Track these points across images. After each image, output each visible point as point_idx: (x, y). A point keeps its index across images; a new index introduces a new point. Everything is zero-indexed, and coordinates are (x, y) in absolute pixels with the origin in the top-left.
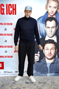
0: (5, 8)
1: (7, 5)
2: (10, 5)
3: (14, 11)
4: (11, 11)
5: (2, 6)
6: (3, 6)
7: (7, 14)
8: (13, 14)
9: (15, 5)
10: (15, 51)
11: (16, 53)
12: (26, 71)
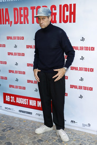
0: (57, 11)
1: (60, 6)
2: (66, 5)
3: (72, 15)
4: (67, 16)
5: (53, 9)
6: (55, 9)
7: (60, 22)
8: (70, 22)
9: (75, 5)
10: (72, 86)
11: (74, 89)
12: (89, 125)
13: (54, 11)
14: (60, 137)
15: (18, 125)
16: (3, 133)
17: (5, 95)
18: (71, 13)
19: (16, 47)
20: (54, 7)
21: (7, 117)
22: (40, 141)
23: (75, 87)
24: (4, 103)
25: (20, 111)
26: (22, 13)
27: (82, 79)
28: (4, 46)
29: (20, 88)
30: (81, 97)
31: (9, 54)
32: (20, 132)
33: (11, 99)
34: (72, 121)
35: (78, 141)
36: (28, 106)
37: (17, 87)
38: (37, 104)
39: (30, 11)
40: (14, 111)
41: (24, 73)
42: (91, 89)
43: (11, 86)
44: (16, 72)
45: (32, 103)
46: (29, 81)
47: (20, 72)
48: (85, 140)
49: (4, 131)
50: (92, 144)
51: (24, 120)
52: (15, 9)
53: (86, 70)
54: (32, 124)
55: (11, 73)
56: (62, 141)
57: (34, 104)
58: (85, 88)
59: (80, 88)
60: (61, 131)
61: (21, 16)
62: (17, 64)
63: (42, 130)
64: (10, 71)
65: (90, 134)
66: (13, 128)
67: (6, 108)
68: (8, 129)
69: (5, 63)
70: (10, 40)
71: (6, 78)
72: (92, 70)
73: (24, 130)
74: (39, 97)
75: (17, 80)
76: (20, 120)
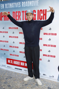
0: (37, 13)
1: (38, 10)
2: (41, 10)
3: (45, 16)
4: (42, 16)
6: (35, 12)
7: (38, 19)
9: (46, 10)
10: (44, 55)
11: (45, 56)
12: (53, 76)
13: (35, 14)
14: (37, 82)
15: (14, 76)
16: (6, 80)
17: (7, 59)
18: (44, 15)
19: (13, 33)
20: (35, 11)
21: (9, 72)
22: (26, 85)
23: (46, 55)
24: (7, 64)
25: (16, 68)
26: (17, 14)
27: (49, 51)
28: (7, 32)
29: (16, 55)
30: (49, 61)
31: (10, 37)
32: (15, 80)
33: (10, 62)
34: (44, 74)
35: (47, 85)
36: (20, 66)
37: (14, 55)
38: (25, 65)
39: (22, 14)
40: (12, 68)
41: (18, 47)
42: (54, 57)
43: (11, 55)
44: (14, 47)
45: (22, 64)
46: (20, 52)
47: (16, 47)
48: (51, 85)
49: (6, 79)
50: (55, 87)
51: (18, 73)
52: (14, 12)
53: (52, 46)
54: (22, 75)
55: (11, 48)
56: (38, 85)
57: (23, 65)
58: (51, 56)
59: (49, 56)
60: (38, 80)
61: (17, 16)
62: (14, 43)
63: (27, 79)
64: (10, 46)
65: (54, 81)
66: (11, 78)
67: (8, 67)
68: (9, 78)
69: (8, 42)
70: (10, 29)
71: (8, 50)
72: (55, 46)
73: (17, 79)
74: (25, 61)
75: (14, 51)
76: (16, 73)
